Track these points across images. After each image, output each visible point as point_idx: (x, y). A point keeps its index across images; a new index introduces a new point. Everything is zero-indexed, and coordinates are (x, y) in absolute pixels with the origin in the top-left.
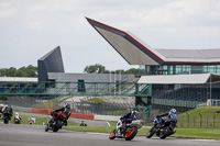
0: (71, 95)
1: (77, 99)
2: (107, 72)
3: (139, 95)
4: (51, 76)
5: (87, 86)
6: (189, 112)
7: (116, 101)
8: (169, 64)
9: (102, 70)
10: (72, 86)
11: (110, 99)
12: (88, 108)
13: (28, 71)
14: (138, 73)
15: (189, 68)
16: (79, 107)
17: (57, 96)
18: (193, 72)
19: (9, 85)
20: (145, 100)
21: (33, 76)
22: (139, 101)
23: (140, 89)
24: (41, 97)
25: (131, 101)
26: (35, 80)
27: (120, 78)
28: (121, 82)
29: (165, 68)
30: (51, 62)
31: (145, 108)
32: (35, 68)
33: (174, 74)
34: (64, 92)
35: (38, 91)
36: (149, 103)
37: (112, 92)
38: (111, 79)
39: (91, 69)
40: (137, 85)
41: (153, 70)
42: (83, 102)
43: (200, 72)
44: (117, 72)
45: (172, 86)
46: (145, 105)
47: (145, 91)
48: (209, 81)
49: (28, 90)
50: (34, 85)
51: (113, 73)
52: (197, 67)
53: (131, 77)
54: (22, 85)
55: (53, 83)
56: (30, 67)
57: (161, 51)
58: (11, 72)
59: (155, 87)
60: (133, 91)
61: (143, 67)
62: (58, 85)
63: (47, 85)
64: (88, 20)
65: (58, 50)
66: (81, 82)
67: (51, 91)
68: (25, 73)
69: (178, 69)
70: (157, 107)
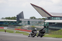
0: (26, 25)
2: (36, 19)
3: (45, 25)
4: (20, 20)
5: (30, 23)
6: (59, 30)
7: (39, 27)
9: (35, 18)
10: (26, 22)
12: (31, 29)
13: (14, 18)
14: (45, 19)
15: (59, 18)
16: (28, 29)
17: (22, 25)
19: (8, 22)
21: (15, 19)
22: (45, 27)
23: (45, 24)
24: (17, 25)
25: (43, 27)
26: (16, 21)
27: (40, 20)
28: (40, 22)
29: (53, 18)
30: (20, 16)
32: (16, 17)
33: (55, 20)
34: (24, 24)
35: (17, 24)
37: (37, 25)
38: (37, 21)
39: (32, 18)
40: (44, 23)
41: (49, 19)
42: (29, 27)
44: (39, 19)
45: (54, 23)
46: (47, 28)
47: (47, 24)
49: (14, 23)
50: (16, 22)
51: (38, 19)
52: (61, 18)
53: (43, 20)
54: (12, 22)
55: (21, 22)
56: (15, 17)
57: (52, 13)
58: (9, 18)
59: (49, 23)
61: (46, 18)
62: (22, 22)
63: (19, 22)
64: (31, 4)
65: (23, 12)
66: (29, 21)
67: (20, 24)
69: (56, 18)
70: (50, 29)
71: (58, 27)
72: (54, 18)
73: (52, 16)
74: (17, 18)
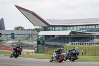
0: (8, 40)
1: (11, 42)
2: (25, 30)
3: (39, 40)
5: (15, 36)
7: (29, 43)
8: (52, 26)
9: (22, 29)
11: (26, 42)
14: (38, 30)
15: (61, 28)
16: (12, 46)
17: (2, 40)
18: (63, 30)
20: (42, 42)
22: (39, 43)
25: (35, 43)
27: (30, 32)
28: (31, 34)
29: (51, 28)
31: (42, 46)
33: (55, 30)
34: (5, 39)
36: (43, 44)
37: (27, 39)
38: (26, 33)
39: (17, 29)
40: (38, 36)
41: (45, 29)
42: (13, 43)
43: (67, 30)
44: (29, 30)
45: (54, 36)
46: (42, 44)
47: (42, 38)
48: (70, 34)
51: (27, 30)
52: (65, 27)
53: (35, 32)
57: (49, 20)
60: (36, 38)
61: (41, 28)
64: (16, 6)
65: (3, 19)
66: (13, 34)
69: (56, 28)
70: (47, 45)
71: (60, 42)
72: (53, 28)
73: (51, 24)
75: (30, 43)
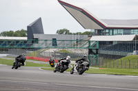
0: (48, 48)
1: (52, 50)
2: (71, 34)
3: (91, 48)
4: (35, 36)
5: (58, 42)
6: (122, 59)
7: (76, 52)
8: (109, 29)
9: (67, 32)
10: (48, 42)
11: (73, 51)
12: (59, 56)
13: (21, 33)
14: (90, 34)
15: (122, 31)
16: (53, 56)
17: (39, 48)
18: (124, 34)
19: (9, 41)
20: (95, 51)
21: (24, 36)
22: (90, 51)
23: (91, 44)
24: (29, 49)
25: (86, 52)
27: (79, 37)
28: (79, 40)
29: (107, 31)
30: (36, 28)
31: (95, 56)
33: (113, 35)
34: (44, 46)
35: (28, 45)
36: (97, 53)
37: (74, 46)
38: (73, 38)
39: (61, 32)
40: (89, 42)
41: (100, 33)
42: (55, 52)
43: (129, 34)
44: (77, 34)
45: (111, 42)
46: (95, 54)
47: (95, 46)
48: (134, 39)
49: (21, 45)
50: (25, 42)
51: (75, 34)
52: (127, 30)
53: (86, 37)
54: (17, 41)
55: (36, 40)
56: (23, 31)
58: (10, 34)
59: (101, 43)
60: (87, 45)
61: (93, 31)
62: (40, 42)
63: (33, 42)
66: (54, 40)
67: (35, 45)
68: (19, 34)
69: (115, 32)
70: (102, 55)
71: (120, 50)
72: (111, 31)
73: (107, 26)
74: (27, 32)
75: (78, 52)
